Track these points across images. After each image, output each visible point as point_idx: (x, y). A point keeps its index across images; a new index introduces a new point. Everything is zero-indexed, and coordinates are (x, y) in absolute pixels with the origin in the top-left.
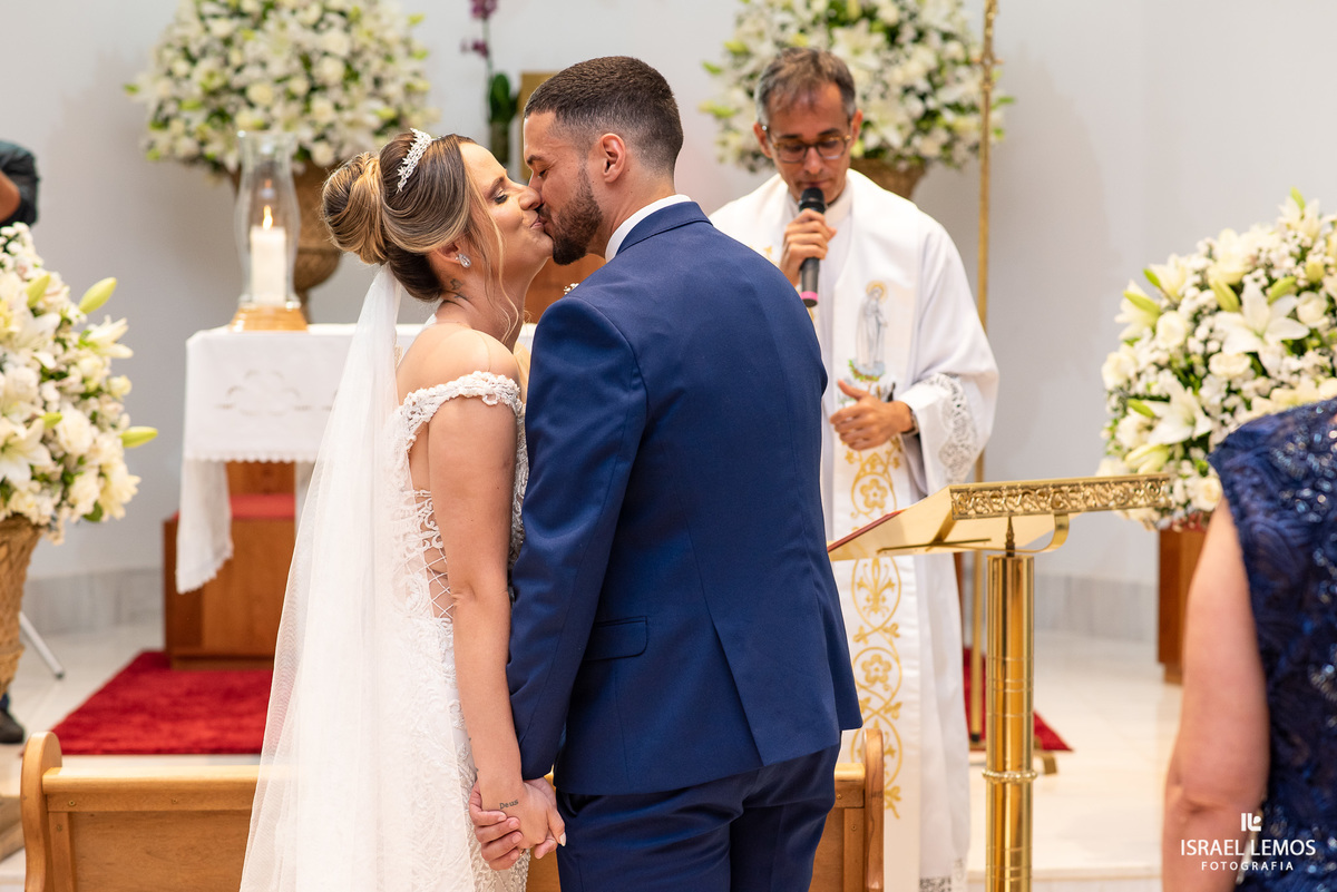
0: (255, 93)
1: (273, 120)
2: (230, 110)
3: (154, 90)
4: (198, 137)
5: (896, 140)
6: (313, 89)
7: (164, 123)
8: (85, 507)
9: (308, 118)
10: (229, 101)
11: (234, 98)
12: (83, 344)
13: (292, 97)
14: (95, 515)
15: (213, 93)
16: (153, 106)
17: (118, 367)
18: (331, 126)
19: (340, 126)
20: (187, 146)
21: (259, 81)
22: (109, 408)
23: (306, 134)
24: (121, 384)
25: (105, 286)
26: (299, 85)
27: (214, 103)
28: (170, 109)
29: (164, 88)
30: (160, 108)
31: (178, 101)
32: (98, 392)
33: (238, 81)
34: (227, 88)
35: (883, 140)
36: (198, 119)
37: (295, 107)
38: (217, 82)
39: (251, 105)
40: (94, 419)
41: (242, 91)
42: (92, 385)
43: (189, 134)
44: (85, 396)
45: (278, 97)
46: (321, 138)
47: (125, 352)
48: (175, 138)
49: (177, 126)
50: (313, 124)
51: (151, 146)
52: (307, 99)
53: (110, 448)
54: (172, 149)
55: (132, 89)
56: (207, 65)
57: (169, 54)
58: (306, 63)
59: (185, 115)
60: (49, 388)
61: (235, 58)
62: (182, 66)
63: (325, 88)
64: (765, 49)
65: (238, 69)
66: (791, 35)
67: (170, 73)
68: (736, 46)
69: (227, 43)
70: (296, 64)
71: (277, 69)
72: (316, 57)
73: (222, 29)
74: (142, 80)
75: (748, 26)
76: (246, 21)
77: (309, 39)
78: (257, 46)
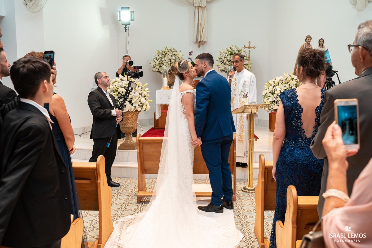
0: (164, 64)
2: (162, 66)
3: (153, 64)
6: (171, 63)
8: (144, 109)
11: (162, 64)
12: (144, 90)
13: (169, 64)
14: (145, 110)
15: (160, 64)
16: (153, 66)
17: (148, 93)
20: (157, 70)
21: (165, 62)
22: (147, 98)
24: (148, 95)
25: (146, 84)
26: (169, 63)
27: (160, 65)
29: (154, 63)
32: (146, 96)
33: (162, 62)
34: (161, 63)
36: (158, 67)
38: (160, 62)
39: (164, 65)
40: (145, 99)
42: (145, 95)
44: (144, 96)
45: (167, 64)
47: (149, 91)
49: (156, 68)
51: (153, 70)
53: (147, 102)
54: (155, 70)
55: (151, 64)
56: (159, 61)
57: (155, 59)
58: (170, 60)
59: (156, 66)
60: (140, 95)
61: (162, 60)
62: (156, 61)
63: (172, 63)
64: (223, 58)
65: (162, 61)
66: (226, 56)
67: (155, 62)
68: (220, 58)
69: (161, 58)
70: (169, 60)
71: (167, 61)
72: (171, 60)
73: (161, 56)
74: (152, 62)
75: (221, 55)
76: (163, 55)
77: (171, 57)
78: (165, 58)
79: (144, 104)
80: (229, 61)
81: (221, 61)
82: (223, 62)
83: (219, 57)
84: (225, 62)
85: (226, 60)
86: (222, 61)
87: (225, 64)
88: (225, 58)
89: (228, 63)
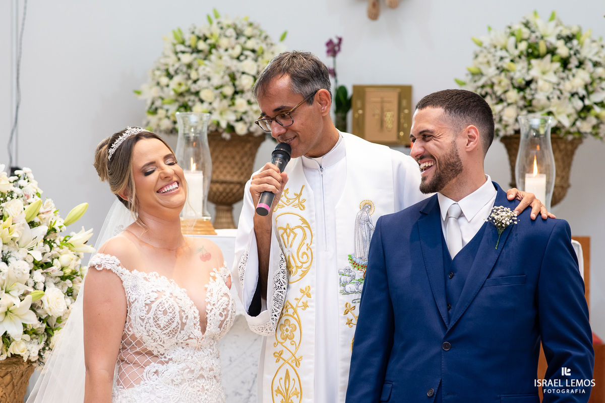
0: (203, 95)
1: (214, 109)
2: (190, 104)
3: (150, 93)
4: (172, 118)
5: (567, 123)
6: (236, 93)
7: (154, 111)
9: (233, 108)
10: (189, 98)
11: (192, 98)
12: (64, 245)
13: (225, 97)
15: (181, 94)
16: (149, 102)
18: (245, 113)
19: (251, 113)
20: (166, 124)
21: (207, 88)
23: (231, 117)
26: (229, 91)
27: (181, 99)
28: (158, 103)
29: (154, 92)
30: (153, 103)
31: (162, 99)
32: (72, 276)
33: (194, 88)
34: (188, 91)
35: (559, 122)
36: (173, 108)
37: (226, 103)
38: (183, 89)
39: (202, 101)
40: (68, 293)
41: (197, 93)
42: (68, 272)
43: (168, 117)
44: (63, 278)
45: (216, 97)
46: (240, 120)
47: (92, 249)
48: (160, 119)
49: (161, 113)
50: (235, 112)
51: (148, 124)
52: (233, 98)
54: (158, 126)
55: (138, 93)
56: (177, 79)
57: (158, 73)
58: (233, 78)
59: (166, 107)
60: (38, 275)
61: (194, 75)
62: (164, 80)
63: (242, 92)
64: (491, 72)
65: (195, 82)
66: (506, 63)
67: (158, 84)
68: (474, 70)
69: (189, 66)
70: (227, 78)
71: (216, 81)
72: (238, 75)
73: (186, 58)
74: (144, 87)
75: (481, 59)
76: (201, 55)
77: (235, 65)
78: (205, 68)
79: (59, 320)
80: (521, 89)
81: (480, 83)
82: (488, 89)
83: (472, 65)
84: (499, 90)
85: (505, 82)
86: (483, 87)
87: (501, 101)
88: (501, 70)
89: (513, 95)
